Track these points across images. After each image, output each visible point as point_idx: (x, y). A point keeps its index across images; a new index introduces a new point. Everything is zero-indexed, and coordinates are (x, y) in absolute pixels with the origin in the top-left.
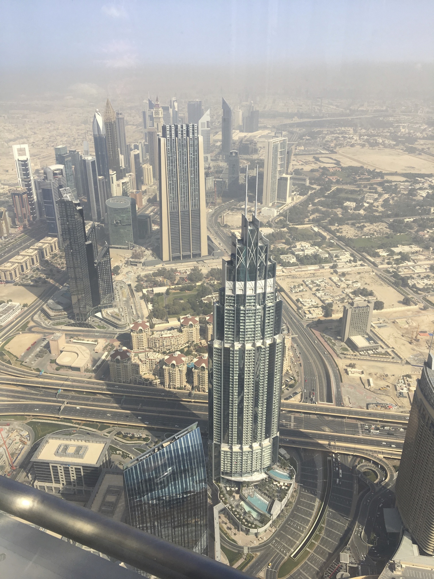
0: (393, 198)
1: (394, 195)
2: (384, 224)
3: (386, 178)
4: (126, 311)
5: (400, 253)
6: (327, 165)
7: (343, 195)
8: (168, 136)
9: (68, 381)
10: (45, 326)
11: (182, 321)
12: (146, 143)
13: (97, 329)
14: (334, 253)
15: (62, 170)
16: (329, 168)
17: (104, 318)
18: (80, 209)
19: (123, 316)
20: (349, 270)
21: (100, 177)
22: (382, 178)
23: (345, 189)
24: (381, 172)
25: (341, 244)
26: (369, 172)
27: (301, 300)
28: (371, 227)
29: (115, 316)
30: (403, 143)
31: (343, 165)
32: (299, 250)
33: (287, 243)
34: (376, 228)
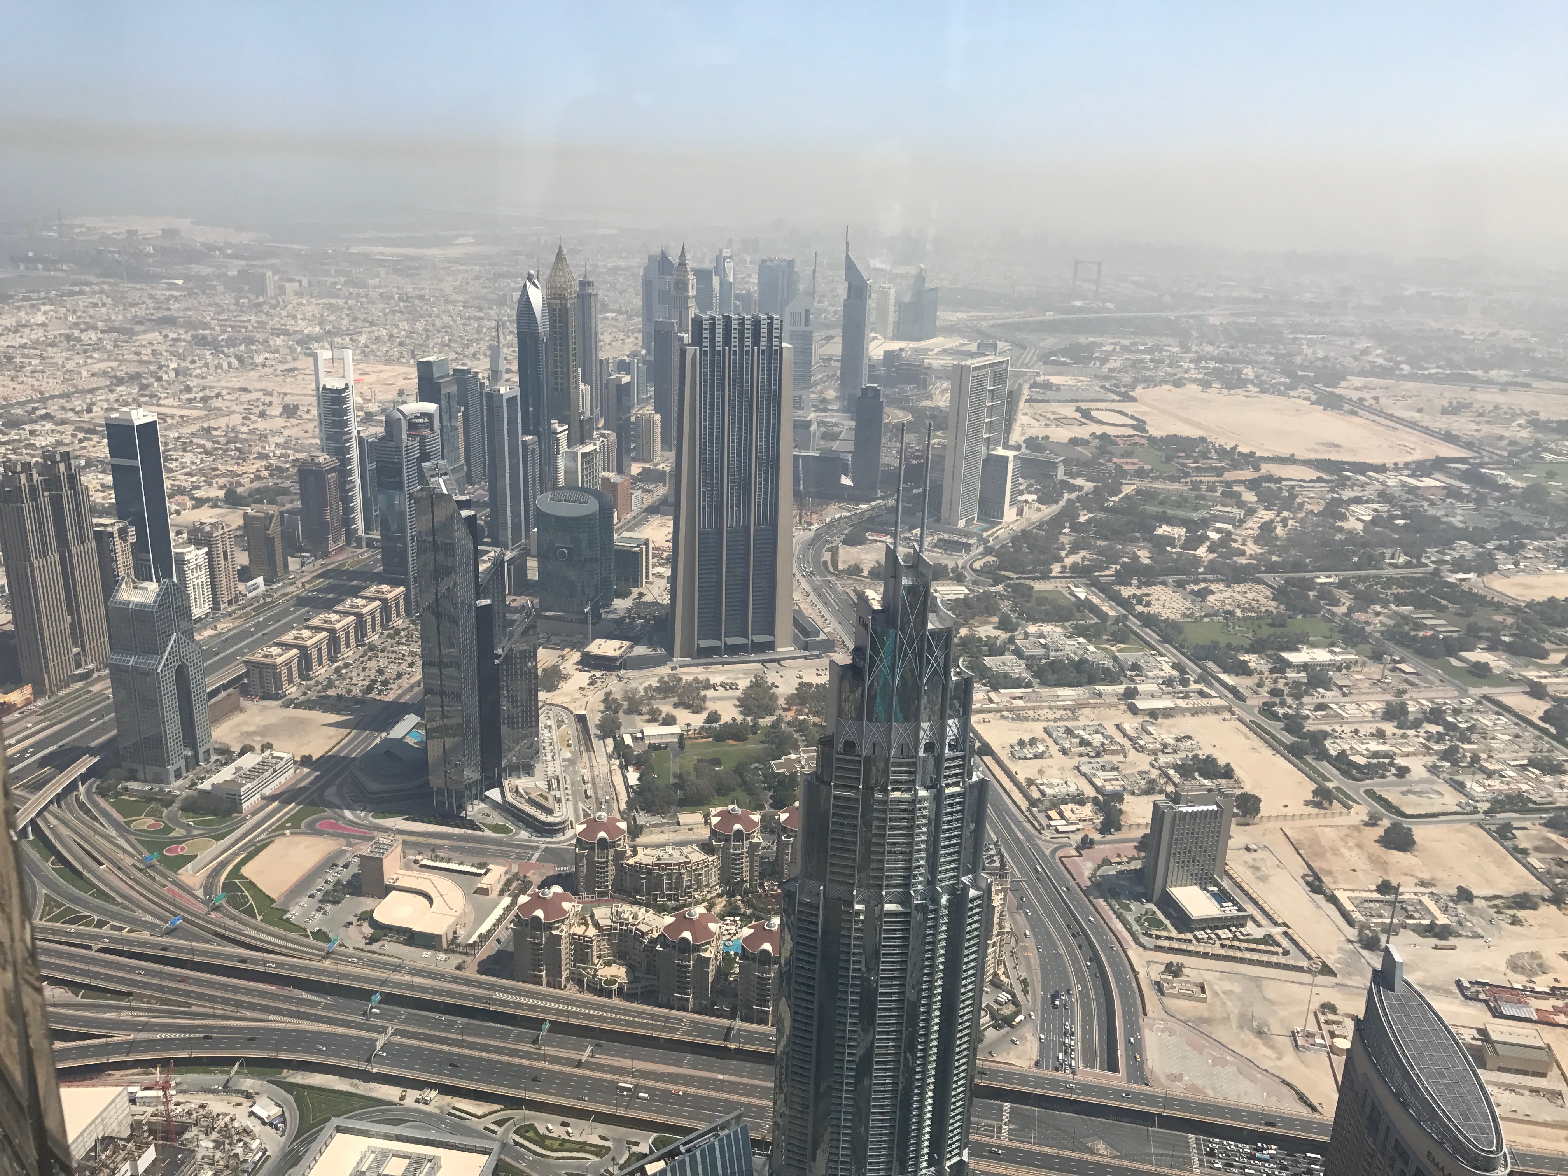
0: (1284, 522)
1: (1286, 514)
2: (1262, 587)
3: (1266, 469)
4: (569, 787)
5: (1305, 667)
6: (1111, 431)
7: (1151, 509)
8: (706, 343)
9: (399, 972)
10: (352, 818)
11: (715, 820)
12: (648, 358)
13: (488, 833)
14: (1129, 656)
15: (429, 416)
16: (1118, 436)
17: (510, 804)
18: (469, 517)
19: (558, 802)
20: (1169, 703)
21: (528, 438)
22: (1257, 468)
23: (1158, 493)
24: (1252, 454)
25: (1148, 634)
26: (1223, 453)
27: (1038, 780)
28: (1228, 595)
29: (540, 800)
30: (1310, 383)
31: (1155, 431)
32: (1035, 646)
33: (1005, 625)
34: (1239, 597)
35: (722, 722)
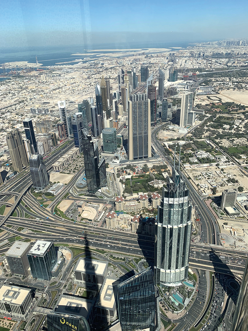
2: (244, 138)
6: (214, 102)
7: (222, 120)
8: (133, 101)
9: (87, 227)
10: (75, 196)
11: (140, 197)
13: (99, 198)
14: (218, 156)
15: (81, 115)
18: (92, 142)
19: (111, 192)
20: (225, 167)
21: (99, 115)
22: (245, 109)
23: (224, 117)
24: (244, 106)
25: (222, 151)
26: (237, 106)
27: (200, 184)
28: (238, 141)
29: (107, 192)
31: (223, 102)
32: (199, 155)
33: (193, 150)
34: (240, 141)
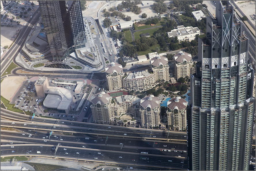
4: (98, 49)
9: (57, 124)
10: (27, 68)
13: (74, 70)
17: (79, 58)
19: (96, 56)
29: (89, 56)
35: (148, 17)
